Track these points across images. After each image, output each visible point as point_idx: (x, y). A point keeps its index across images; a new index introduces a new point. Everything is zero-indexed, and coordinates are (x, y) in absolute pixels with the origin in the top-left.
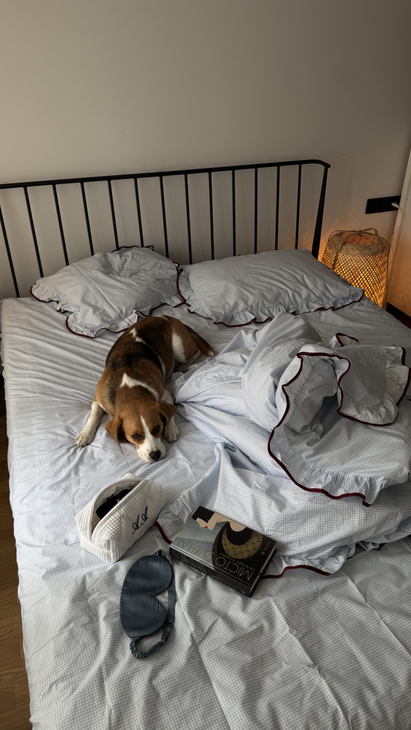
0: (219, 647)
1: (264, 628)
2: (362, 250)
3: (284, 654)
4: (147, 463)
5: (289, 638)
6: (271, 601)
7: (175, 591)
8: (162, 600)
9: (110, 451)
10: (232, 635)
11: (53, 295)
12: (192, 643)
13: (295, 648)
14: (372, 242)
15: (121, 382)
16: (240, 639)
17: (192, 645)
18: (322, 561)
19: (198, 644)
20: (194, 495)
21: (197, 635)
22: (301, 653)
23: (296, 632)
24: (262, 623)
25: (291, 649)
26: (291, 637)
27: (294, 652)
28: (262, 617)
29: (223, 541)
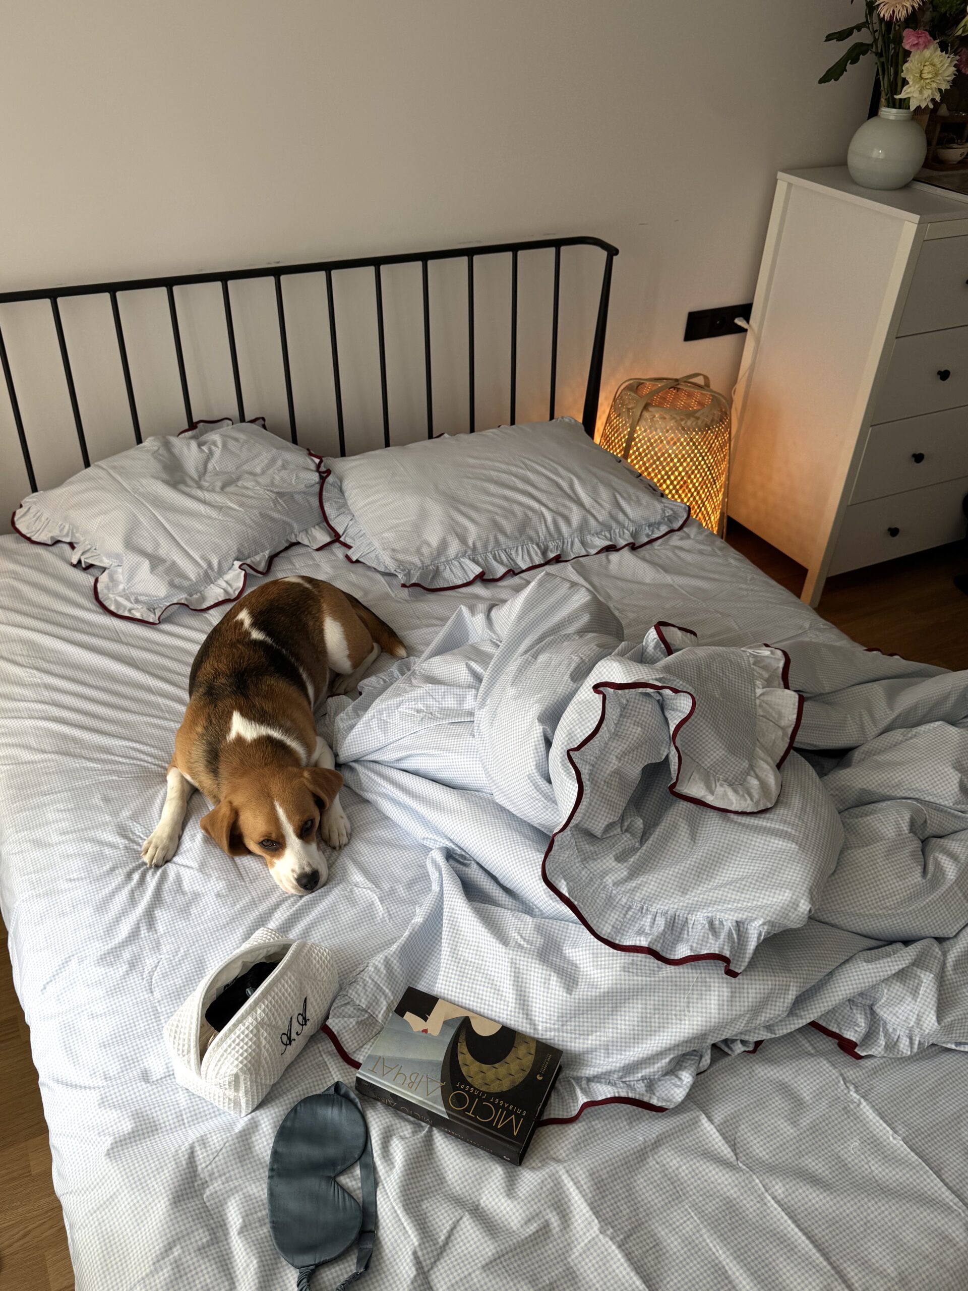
0: (470, 1274)
1: (551, 1227)
2: (682, 420)
3: (591, 1276)
4: (292, 895)
5: (599, 1244)
6: (561, 1173)
7: (374, 1163)
8: (350, 1184)
9: (215, 874)
10: (492, 1247)
11: (61, 530)
12: (417, 1270)
13: (612, 1262)
14: (700, 403)
15: (228, 729)
16: (507, 1253)
17: (418, 1274)
18: (651, 1084)
19: (429, 1271)
20: (395, 963)
21: (425, 1252)
22: (624, 1273)
23: (611, 1230)
24: (547, 1217)
25: (604, 1264)
26: (603, 1241)
27: (611, 1270)
28: (545, 1206)
29: (460, 1057)
